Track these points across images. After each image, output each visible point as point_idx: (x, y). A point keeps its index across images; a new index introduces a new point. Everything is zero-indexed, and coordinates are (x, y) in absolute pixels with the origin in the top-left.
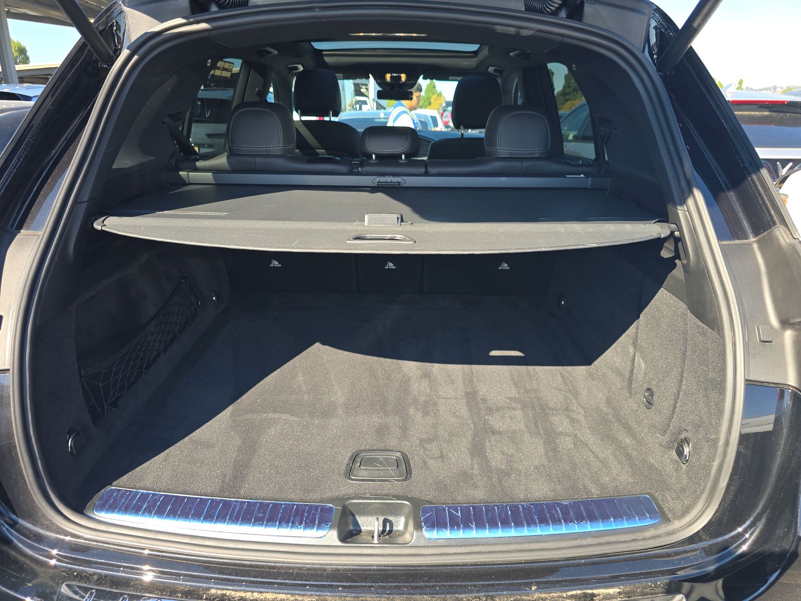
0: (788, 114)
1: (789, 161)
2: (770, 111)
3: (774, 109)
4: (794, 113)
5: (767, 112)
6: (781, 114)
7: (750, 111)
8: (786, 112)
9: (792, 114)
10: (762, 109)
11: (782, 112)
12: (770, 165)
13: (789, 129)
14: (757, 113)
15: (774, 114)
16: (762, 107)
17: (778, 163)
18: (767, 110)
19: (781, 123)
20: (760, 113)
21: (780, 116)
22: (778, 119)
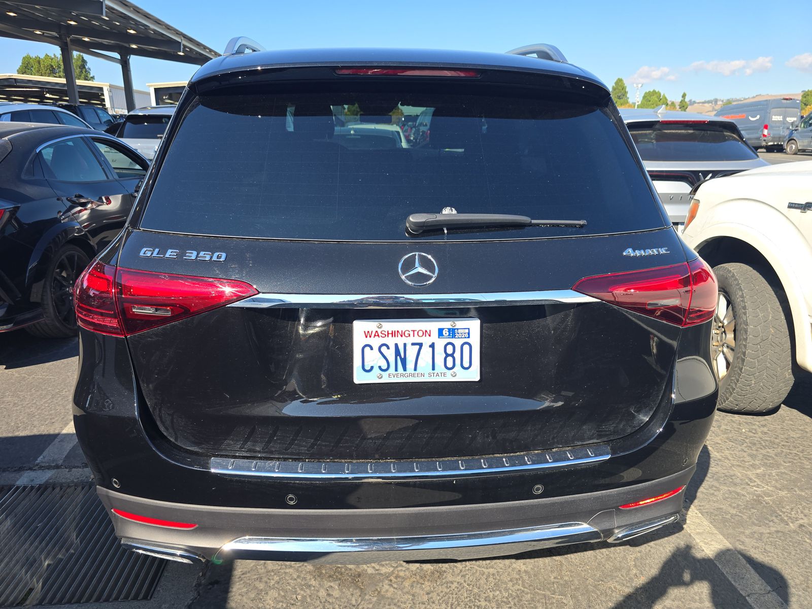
0: (709, 132)
1: (709, 172)
2: (694, 130)
3: (697, 128)
4: (714, 131)
5: (691, 130)
6: (703, 132)
7: (677, 130)
8: (707, 130)
9: (713, 132)
10: (688, 128)
11: (704, 130)
12: (693, 176)
13: (709, 145)
14: (683, 131)
15: (697, 132)
16: (687, 126)
17: (700, 174)
18: (691, 128)
19: (702, 139)
20: (686, 131)
21: (702, 134)
22: (700, 136)
